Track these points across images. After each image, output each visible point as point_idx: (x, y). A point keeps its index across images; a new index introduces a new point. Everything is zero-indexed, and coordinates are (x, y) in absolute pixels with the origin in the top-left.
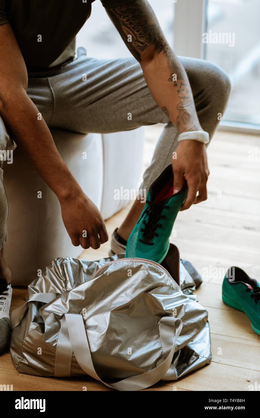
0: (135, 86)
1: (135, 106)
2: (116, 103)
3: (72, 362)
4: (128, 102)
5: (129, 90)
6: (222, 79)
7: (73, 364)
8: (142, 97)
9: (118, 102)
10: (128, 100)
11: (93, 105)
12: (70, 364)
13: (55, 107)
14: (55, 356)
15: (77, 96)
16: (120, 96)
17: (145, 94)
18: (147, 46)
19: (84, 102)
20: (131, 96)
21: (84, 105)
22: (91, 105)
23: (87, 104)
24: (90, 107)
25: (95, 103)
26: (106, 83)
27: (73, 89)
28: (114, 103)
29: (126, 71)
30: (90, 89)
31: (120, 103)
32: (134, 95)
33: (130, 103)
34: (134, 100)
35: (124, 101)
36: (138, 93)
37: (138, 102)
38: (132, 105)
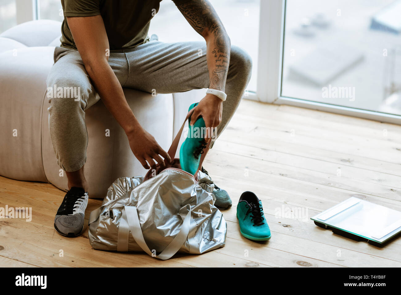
0: (186, 60)
1: (185, 74)
2: (172, 71)
3: (129, 238)
4: (180, 71)
5: (182, 63)
6: (245, 59)
7: (130, 239)
8: (190, 68)
9: (174, 71)
10: (181, 69)
11: (156, 72)
12: (128, 239)
13: (129, 73)
14: (118, 234)
15: (146, 66)
16: (175, 66)
17: (192, 66)
18: (204, 29)
19: (150, 70)
20: (183, 67)
21: (149, 72)
22: (155, 72)
23: (152, 71)
24: (154, 73)
25: (158, 71)
26: (166, 57)
27: (143, 62)
28: (171, 71)
29: (181, 50)
30: (155, 62)
31: (175, 71)
32: (184, 66)
33: (182, 72)
34: (184, 69)
35: (178, 70)
36: (188, 65)
37: (187, 71)
38: (183, 73)
